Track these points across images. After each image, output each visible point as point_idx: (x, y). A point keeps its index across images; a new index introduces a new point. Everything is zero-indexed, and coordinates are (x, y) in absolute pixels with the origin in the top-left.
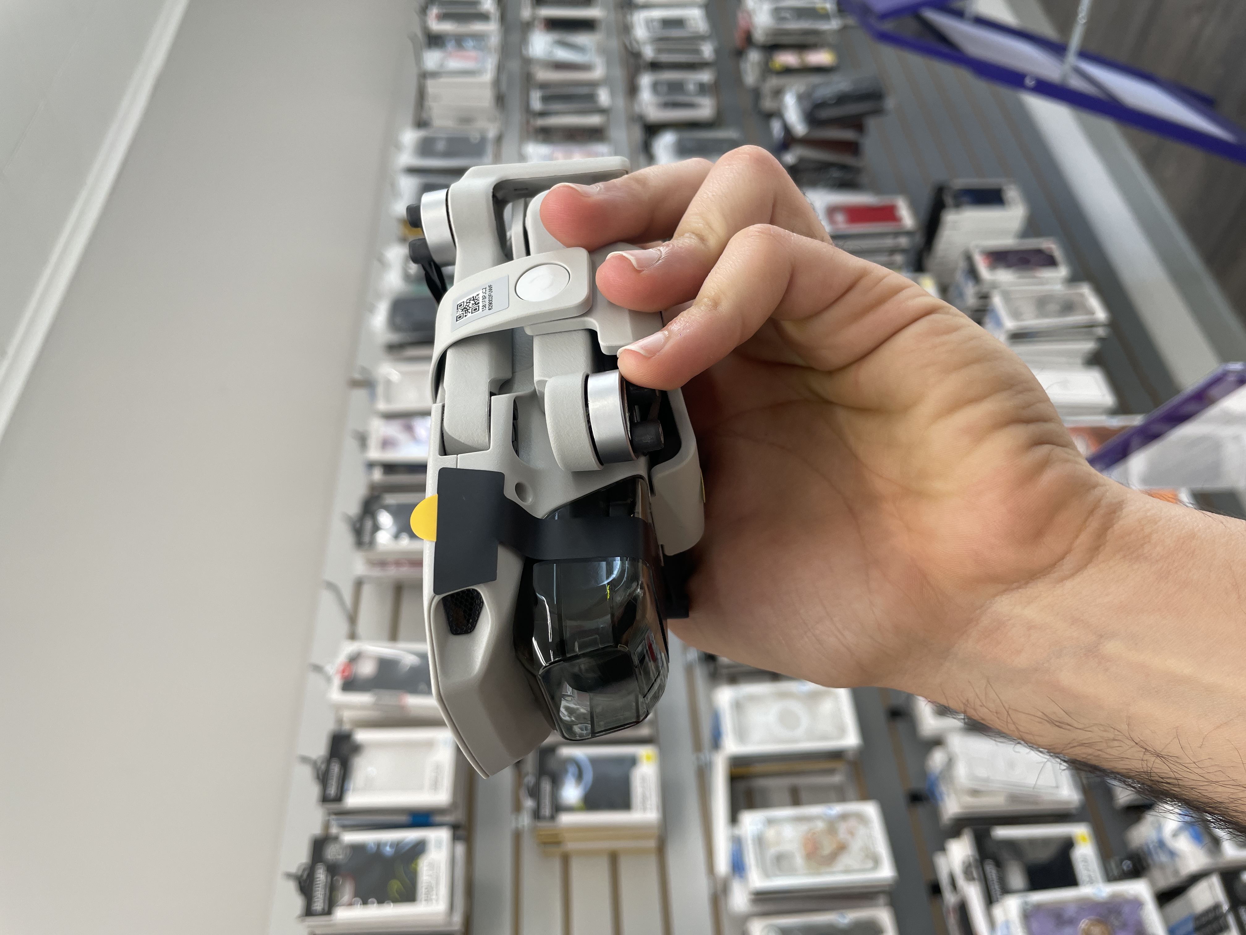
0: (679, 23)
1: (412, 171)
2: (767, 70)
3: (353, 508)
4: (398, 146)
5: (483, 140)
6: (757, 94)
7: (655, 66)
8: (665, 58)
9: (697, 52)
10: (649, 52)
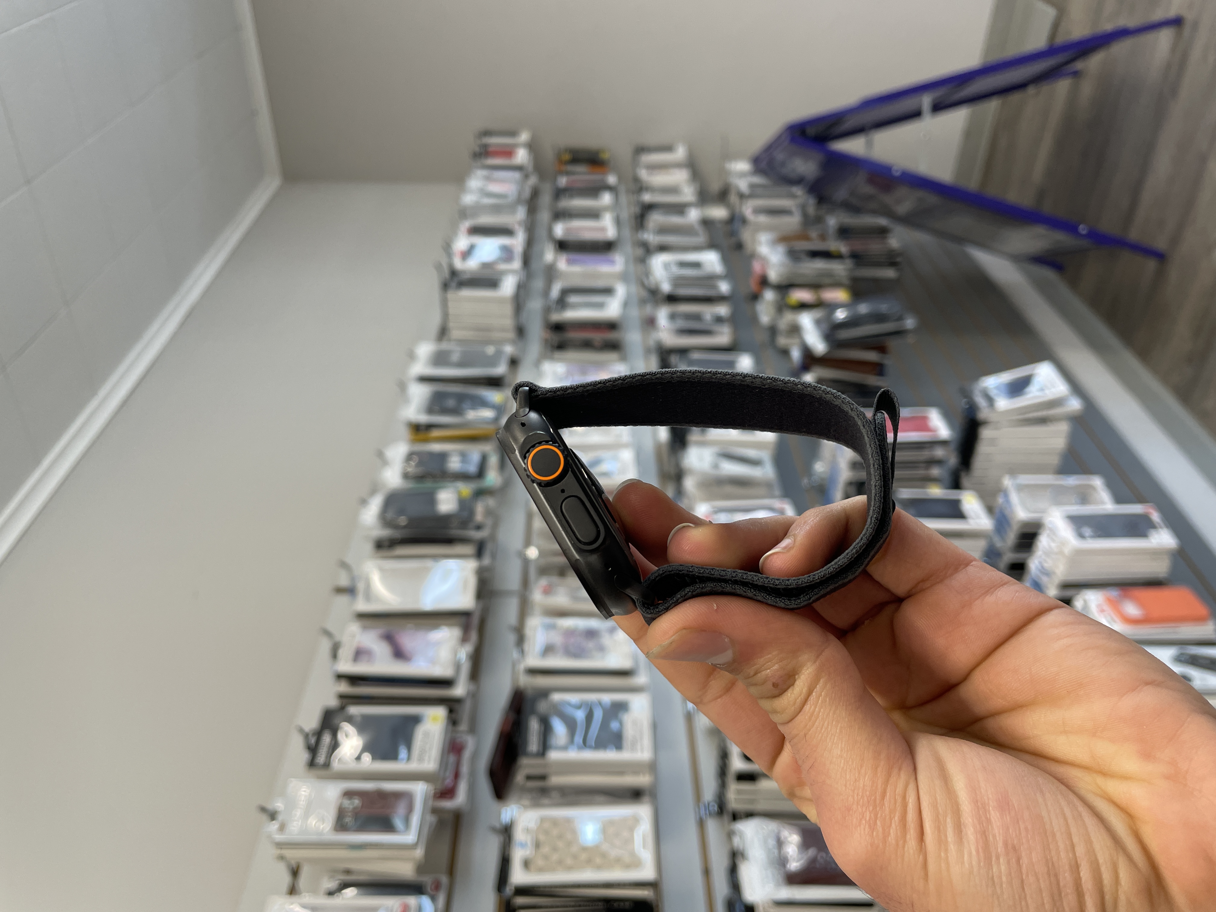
0: (697, 265)
1: (424, 379)
2: (782, 307)
3: (312, 722)
4: (411, 356)
5: (499, 353)
6: (773, 330)
7: (672, 299)
8: (683, 292)
9: (715, 287)
10: (666, 287)
